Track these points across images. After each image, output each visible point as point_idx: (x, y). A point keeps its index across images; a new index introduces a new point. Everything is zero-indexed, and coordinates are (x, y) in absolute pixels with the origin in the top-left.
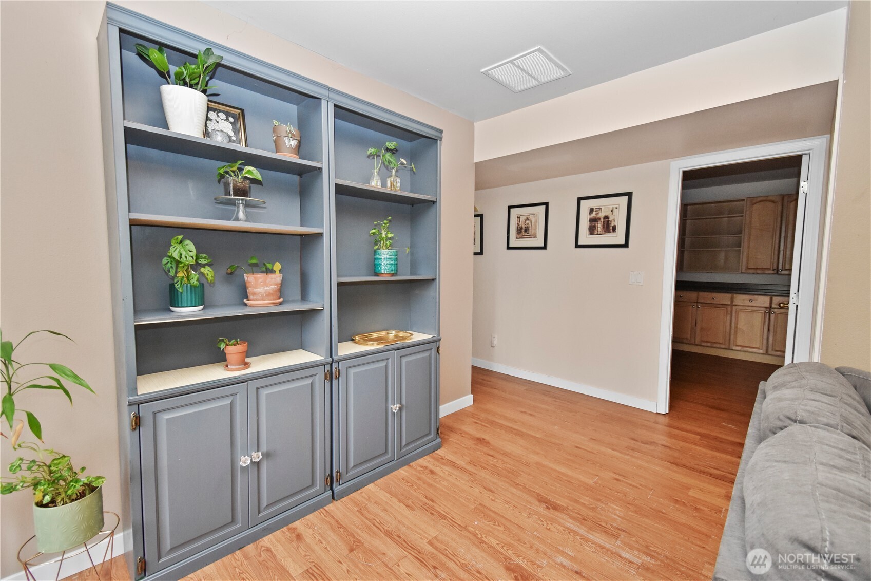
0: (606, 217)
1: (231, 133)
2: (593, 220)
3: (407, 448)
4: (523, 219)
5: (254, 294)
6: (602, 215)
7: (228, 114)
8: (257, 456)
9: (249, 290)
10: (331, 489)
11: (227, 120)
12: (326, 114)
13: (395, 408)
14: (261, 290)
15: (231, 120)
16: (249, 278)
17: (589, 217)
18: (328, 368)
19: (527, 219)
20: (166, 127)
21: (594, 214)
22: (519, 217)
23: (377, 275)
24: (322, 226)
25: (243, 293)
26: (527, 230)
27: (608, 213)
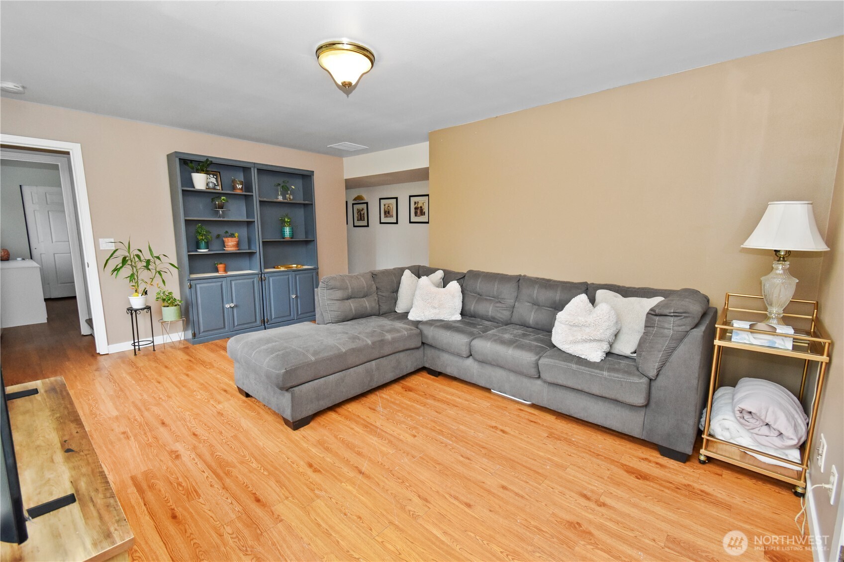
0: (421, 207)
1: (215, 182)
2: (416, 208)
3: (301, 316)
4: (386, 206)
5: (228, 245)
6: (419, 206)
7: (214, 175)
8: (232, 305)
9: (226, 244)
10: (264, 325)
11: (214, 177)
12: (254, 174)
13: (294, 296)
14: (230, 244)
15: (215, 177)
16: (225, 239)
17: (414, 207)
18: (260, 276)
19: (389, 206)
20: (194, 188)
21: (416, 205)
22: (385, 205)
23: (284, 238)
24: (254, 218)
25: (223, 245)
26: (389, 213)
27: (422, 205)
